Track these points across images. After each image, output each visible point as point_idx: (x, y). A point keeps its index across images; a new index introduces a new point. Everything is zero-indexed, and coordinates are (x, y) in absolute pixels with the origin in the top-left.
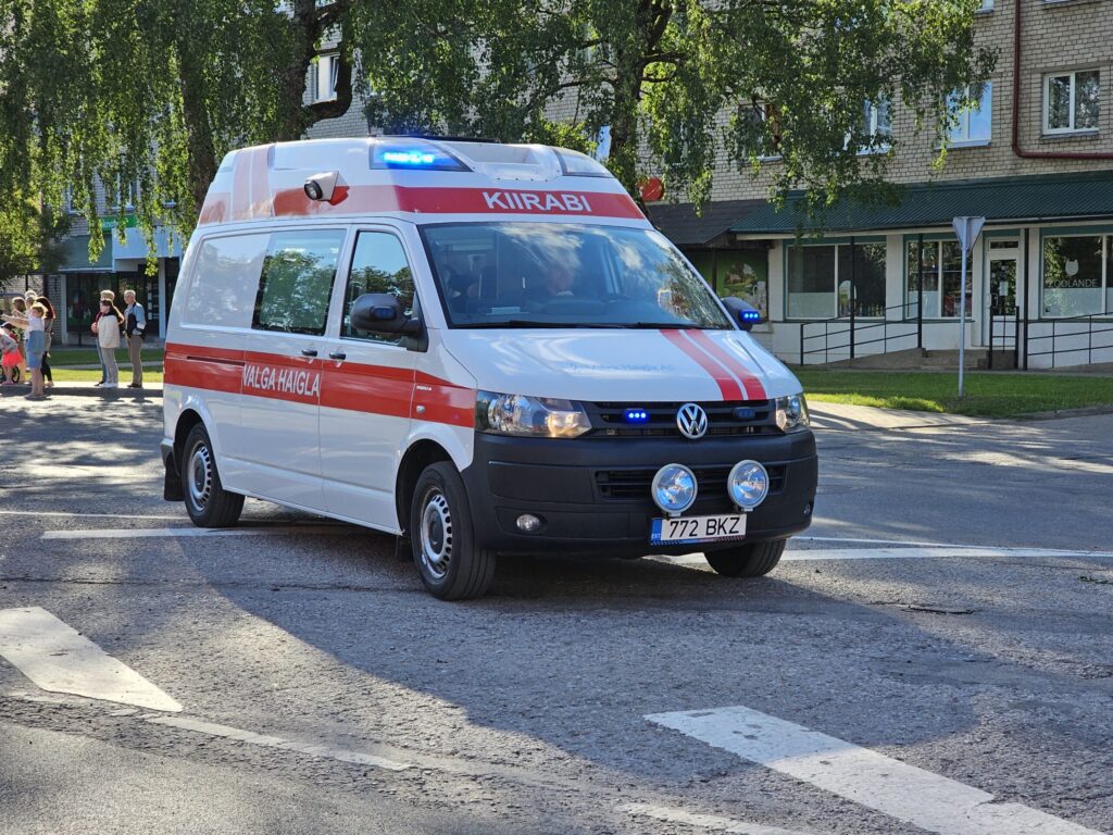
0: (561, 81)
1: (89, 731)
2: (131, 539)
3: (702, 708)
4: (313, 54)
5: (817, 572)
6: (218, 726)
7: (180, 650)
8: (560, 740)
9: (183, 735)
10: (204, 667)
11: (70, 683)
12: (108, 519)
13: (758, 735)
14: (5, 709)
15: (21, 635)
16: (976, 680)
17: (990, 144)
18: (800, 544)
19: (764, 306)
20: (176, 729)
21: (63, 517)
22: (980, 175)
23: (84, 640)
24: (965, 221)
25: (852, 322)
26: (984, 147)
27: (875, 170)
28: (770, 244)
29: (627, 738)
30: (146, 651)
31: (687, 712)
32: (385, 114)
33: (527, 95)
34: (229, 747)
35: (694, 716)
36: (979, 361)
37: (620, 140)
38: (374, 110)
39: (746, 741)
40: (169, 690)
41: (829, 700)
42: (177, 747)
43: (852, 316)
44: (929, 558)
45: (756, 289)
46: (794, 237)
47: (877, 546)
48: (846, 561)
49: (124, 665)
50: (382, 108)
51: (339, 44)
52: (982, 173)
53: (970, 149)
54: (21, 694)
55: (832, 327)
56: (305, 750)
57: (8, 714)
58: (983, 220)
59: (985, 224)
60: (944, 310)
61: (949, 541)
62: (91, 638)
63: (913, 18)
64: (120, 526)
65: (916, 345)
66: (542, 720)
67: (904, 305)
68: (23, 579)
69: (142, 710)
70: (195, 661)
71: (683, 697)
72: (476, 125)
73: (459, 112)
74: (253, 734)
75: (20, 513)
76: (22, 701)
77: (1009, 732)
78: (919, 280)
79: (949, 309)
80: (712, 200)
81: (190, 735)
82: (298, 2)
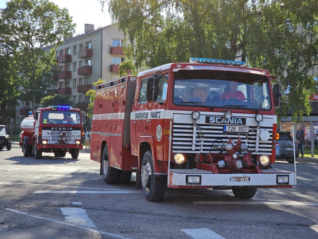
4: (235, 57)
51: (242, 55)
82: (231, 43)
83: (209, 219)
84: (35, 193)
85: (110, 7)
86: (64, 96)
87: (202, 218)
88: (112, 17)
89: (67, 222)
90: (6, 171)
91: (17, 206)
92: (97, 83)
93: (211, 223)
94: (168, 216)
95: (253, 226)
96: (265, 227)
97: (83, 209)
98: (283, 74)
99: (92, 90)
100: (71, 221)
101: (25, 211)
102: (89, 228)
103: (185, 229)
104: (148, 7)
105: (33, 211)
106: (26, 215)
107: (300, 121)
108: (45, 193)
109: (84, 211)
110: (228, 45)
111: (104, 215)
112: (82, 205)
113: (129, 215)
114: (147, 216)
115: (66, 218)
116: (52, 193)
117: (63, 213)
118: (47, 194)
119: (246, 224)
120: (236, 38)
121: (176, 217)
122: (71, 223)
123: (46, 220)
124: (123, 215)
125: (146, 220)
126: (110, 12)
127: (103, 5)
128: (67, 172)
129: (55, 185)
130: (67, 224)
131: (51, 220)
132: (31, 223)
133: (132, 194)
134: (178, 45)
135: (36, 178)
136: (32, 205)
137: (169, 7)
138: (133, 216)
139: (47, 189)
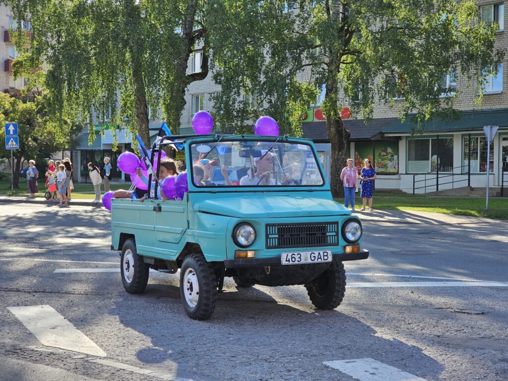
0: (303, 63)
1: (62, 365)
2: (95, 273)
3: (351, 359)
4: (191, 51)
5: (412, 292)
6: (122, 364)
7: (109, 327)
8: (282, 374)
9: (105, 368)
10: (120, 335)
11: (56, 342)
12: (86, 263)
13: (376, 373)
14: (25, 354)
15: (38, 318)
16: (484, 348)
17: (502, 92)
18: (404, 279)
19: (397, 167)
20: (102, 365)
21: (65, 262)
22: (497, 107)
23: (66, 322)
24: (489, 128)
25: (438, 174)
26: (499, 94)
27: (447, 104)
28: (400, 138)
29: (313, 373)
30: (94, 327)
31: (344, 361)
32: (223, 78)
33: (288, 70)
34: (126, 375)
35: (347, 362)
36: (497, 193)
37: (330, 90)
38: (217, 77)
39: (371, 376)
40: (101, 346)
41: (412, 356)
42: (102, 374)
43: (437, 171)
44: (466, 287)
45: (393, 159)
46: (409, 135)
47: (442, 280)
48: (426, 288)
49: (82, 334)
50: (221, 75)
51: (203, 47)
52: (498, 106)
53: (493, 95)
54: (33, 347)
55: (428, 177)
56: (161, 377)
57: (26, 357)
58: (498, 127)
59: (499, 129)
60: (480, 169)
61: (477, 279)
62: (70, 321)
63: (466, 35)
64: (91, 267)
65: (467, 185)
66: (275, 363)
67: (462, 167)
68: (43, 292)
69: (88, 356)
70: (116, 333)
71: (343, 353)
72: (264, 84)
73: (256, 77)
74: (138, 368)
75: (46, 260)
76: (33, 350)
77: (498, 374)
78: (469, 155)
79: (483, 169)
80: (374, 118)
81: (108, 368)
82: (185, 29)
120: (193, 22)
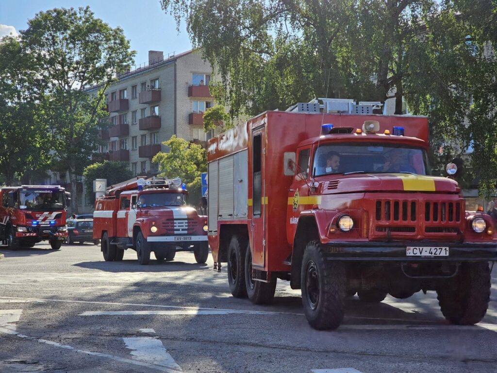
51: (396, 94)
68: (334, 351)
82: (379, 76)
83: (355, 354)
84: (82, 315)
85: (189, 25)
86: (119, 163)
87: (343, 352)
88: (193, 40)
89: (133, 360)
90: (35, 281)
91: (56, 336)
92: (169, 142)
93: (359, 359)
94: (290, 349)
95: (426, 364)
96: (444, 364)
97: (158, 339)
98: (463, 122)
99: (162, 153)
100: (140, 358)
101: (68, 344)
102: (169, 370)
103: (318, 370)
104: (248, 23)
105: (81, 342)
106: (71, 350)
107: (492, 197)
108: (97, 315)
109: (160, 342)
110: (374, 80)
111: (190, 348)
112: (155, 332)
113: (230, 348)
114: (258, 350)
115: (132, 353)
116: (108, 316)
117: (127, 346)
118: (101, 316)
119: (414, 361)
120: (387, 69)
121: (304, 350)
122: (141, 361)
123: (102, 357)
124: (220, 348)
125: (257, 356)
126: (189, 32)
127: (179, 22)
128: (129, 282)
129: (113, 302)
130: (134, 362)
131: (110, 356)
132: (79, 362)
133: (231, 314)
134: (296, 81)
135: (82, 291)
136: (78, 334)
137: (280, 22)
138: (236, 349)
139: (100, 309)
